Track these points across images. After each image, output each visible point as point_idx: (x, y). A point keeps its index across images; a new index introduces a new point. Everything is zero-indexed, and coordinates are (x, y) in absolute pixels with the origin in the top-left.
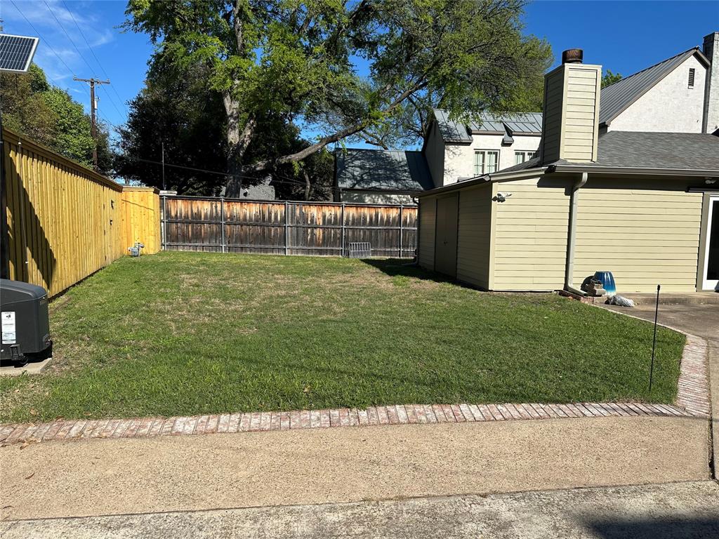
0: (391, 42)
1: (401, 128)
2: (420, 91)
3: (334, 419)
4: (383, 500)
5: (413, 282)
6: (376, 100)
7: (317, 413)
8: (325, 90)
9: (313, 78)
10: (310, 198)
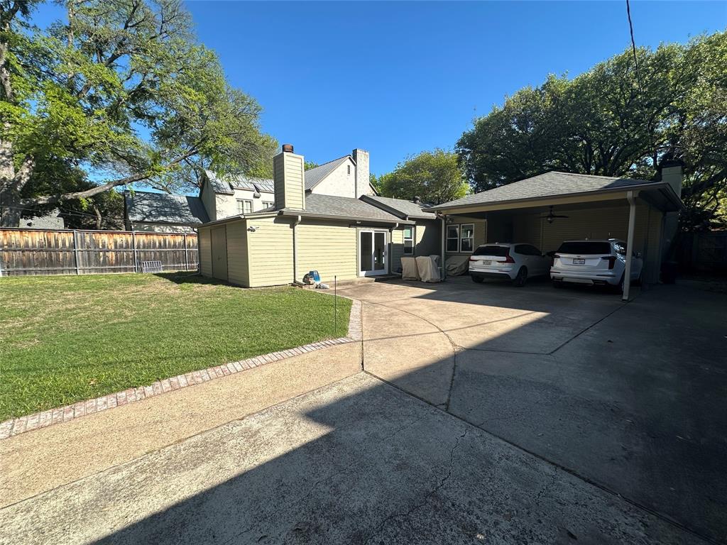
0: (168, 119)
1: (181, 181)
2: (193, 156)
3: (121, 400)
4: (164, 448)
5: (196, 287)
6: (157, 158)
7: (104, 399)
8: (108, 144)
9: (96, 134)
10: (102, 228)
